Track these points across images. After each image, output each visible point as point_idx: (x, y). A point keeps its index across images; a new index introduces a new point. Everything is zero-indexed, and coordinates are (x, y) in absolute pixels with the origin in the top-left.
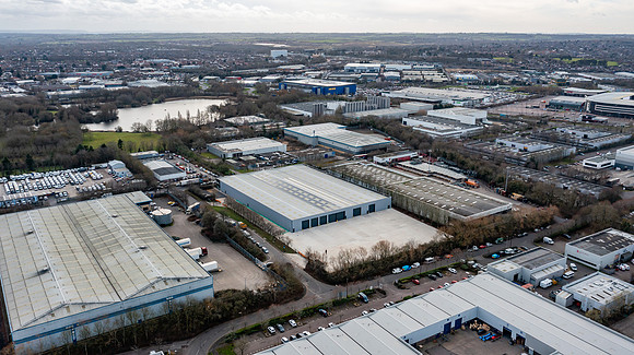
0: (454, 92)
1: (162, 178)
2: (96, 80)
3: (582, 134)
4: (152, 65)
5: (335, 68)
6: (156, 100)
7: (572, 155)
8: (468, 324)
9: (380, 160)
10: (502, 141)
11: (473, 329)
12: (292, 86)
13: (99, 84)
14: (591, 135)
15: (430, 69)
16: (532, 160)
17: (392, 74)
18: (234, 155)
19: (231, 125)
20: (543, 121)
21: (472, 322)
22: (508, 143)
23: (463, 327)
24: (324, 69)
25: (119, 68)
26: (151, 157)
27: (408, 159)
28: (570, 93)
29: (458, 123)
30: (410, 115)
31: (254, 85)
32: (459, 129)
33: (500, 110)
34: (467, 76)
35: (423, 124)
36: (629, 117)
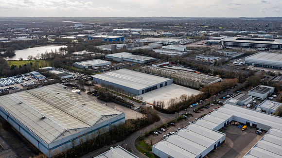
0: (167, 39)
1: (62, 78)
3: (226, 53)
4: (18, 31)
5: (108, 31)
8: (230, 123)
9: (156, 66)
10: (198, 57)
11: (233, 125)
12: (94, 38)
14: (230, 53)
16: (216, 63)
17: (135, 33)
18: (89, 67)
20: (208, 49)
22: (201, 57)
24: (103, 32)
26: (49, 69)
27: (166, 65)
28: (211, 39)
29: (177, 51)
30: (154, 49)
31: (75, 39)
32: (179, 53)
33: (188, 46)
34: (168, 33)
35: (163, 51)
36: (240, 46)
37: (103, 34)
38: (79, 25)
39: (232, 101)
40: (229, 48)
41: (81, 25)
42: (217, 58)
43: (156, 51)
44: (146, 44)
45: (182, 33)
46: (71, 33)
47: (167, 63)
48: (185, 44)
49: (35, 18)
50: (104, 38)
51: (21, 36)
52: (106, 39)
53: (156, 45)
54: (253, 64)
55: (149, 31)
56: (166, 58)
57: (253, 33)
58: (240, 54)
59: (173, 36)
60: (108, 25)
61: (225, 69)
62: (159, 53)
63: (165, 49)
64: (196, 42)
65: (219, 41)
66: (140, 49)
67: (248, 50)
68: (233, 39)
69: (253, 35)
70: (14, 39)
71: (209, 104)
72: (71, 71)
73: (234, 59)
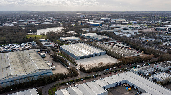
0: (130, 26)
1: (45, 46)
2: (33, 22)
3: (164, 36)
4: (48, 19)
5: (97, 20)
6: (48, 27)
7: (161, 42)
8: (123, 84)
9: (105, 42)
10: (141, 38)
11: (124, 86)
12: (85, 24)
13: (33, 23)
14: (167, 37)
15: (124, 20)
16: (149, 43)
17: (113, 21)
18: (66, 41)
19: (66, 33)
20: (154, 33)
21: (124, 84)
22: (142, 38)
23: (121, 85)
24: (94, 20)
25: (39, 19)
26: (43, 41)
28: (163, 26)
29: (129, 33)
30: (116, 31)
32: (129, 35)
38: (83, 16)
42: (154, 39)
45: (145, 22)
50: (90, 24)
55: (123, 20)
59: (137, 24)
60: (100, 16)
62: (116, 35)
63: (122, 32)
64: (150, 28)
70: (42, 23)
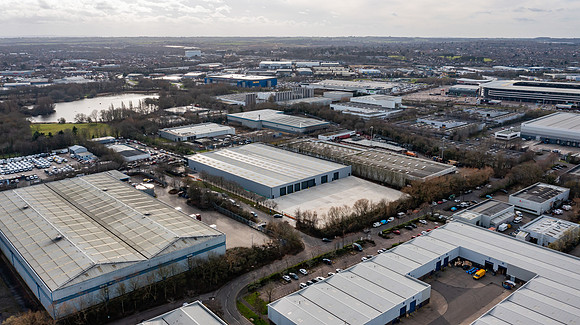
1: (129, 159)
2: (18, 79)
4: (71, 65)
5: (250, 66)
6: (87, 95)
7: (484, 130)
9: (325, 138)
10: (422, 120)
11: (458, 266)
12: (217, 80)
13: (23, 81)
17: (303, 69)
21: (456, 260)
23: (450, 265)
24: (240, 67)
25: (38, 67)
26: (109, 142)
27: (348, 137)
28: (462, 83)
29: (380, 107)
30: (334, 102)
31: (179, 81)
33: (409, 97)
34: (372, 70)
35: (349, 108)
36: (518, 100)
37: (239, 73)
38: (194, 53)
39: (469, 215)
40: (493, 104)
41: (199, 53)
42: (462, 123)
43: (337, 107)
44: (319, 92)
46: (174, 69)
47: (350, 133)
48: (401, 95)
49: (113, 39)
50: (236, 80)
51: (76, 75)
52: (240, 82)
53: (338, 95)
54: (538, 137)
55: (334, 66)
56: (352, 122)
57: (557, 72)
58: (515, 117)
59: (382, 77)
60: (253, 54)
61: (472, 148)
62: (340, 112)
63: (356, 104)
64: (427, 89)
65: (476, 88)
66: (302, 104)
67: (534, 107)
68: (508, 84)
69: (554, 75)
70: (60, 81)
71: (417, 221)
72: (152, 145)
73: (500, 125)
